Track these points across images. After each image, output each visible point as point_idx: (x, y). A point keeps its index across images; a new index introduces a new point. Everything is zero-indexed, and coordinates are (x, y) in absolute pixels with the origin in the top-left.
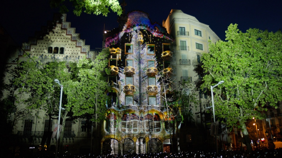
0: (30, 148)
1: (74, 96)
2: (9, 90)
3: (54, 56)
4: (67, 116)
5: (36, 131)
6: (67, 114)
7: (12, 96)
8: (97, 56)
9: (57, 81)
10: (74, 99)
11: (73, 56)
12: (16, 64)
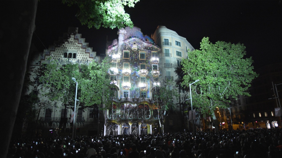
0: (50, 130)
1: (86, 91)
2: (33, 86)
3: (69, 59)
4: (79, 106)
5: (55, 117)
6: (80, 105)
7: (35, 90)
8: (103, 60)
9: (74, 79)
10: (86, 93)
11: (83, 60)
12: (39, 66)
